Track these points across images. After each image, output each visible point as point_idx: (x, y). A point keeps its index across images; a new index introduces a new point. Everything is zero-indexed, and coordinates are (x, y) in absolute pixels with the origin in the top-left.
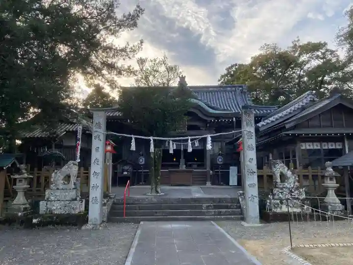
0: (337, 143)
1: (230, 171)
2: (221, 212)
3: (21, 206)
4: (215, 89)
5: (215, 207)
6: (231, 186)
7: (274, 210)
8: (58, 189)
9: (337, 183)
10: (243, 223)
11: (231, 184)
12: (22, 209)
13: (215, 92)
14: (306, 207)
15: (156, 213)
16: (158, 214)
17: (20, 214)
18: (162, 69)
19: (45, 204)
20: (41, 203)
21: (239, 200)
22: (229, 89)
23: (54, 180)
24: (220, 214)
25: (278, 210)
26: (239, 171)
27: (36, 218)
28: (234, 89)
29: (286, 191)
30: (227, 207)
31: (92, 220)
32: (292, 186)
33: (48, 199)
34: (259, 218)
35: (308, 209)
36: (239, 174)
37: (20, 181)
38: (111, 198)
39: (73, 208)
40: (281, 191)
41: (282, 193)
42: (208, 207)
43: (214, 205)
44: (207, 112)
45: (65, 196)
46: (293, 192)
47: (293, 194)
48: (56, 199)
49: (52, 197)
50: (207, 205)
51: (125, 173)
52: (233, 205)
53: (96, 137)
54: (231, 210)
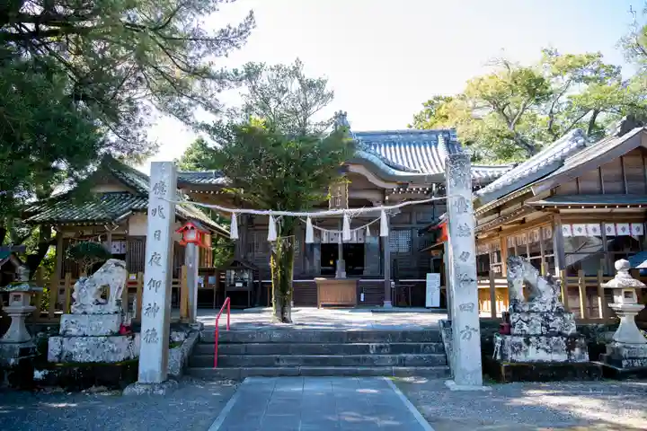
0: (633, 225)
1: (428, 281)
2: (404, 359)
3: (17, 345)
5: (395, 350)
6: (428, 308)
7: (512, 356)
8: (85, 313)
9: (638, 303)
11: (428, 304)
12: (17, 352)
14: (577, 351)
15: (278, 360)
16: (281, 363)
17: (12, 361)
18: (294, 86)
19: (59, 341)
20: (52, 339)
21: (441, 336)
23: (78, 296)
24: (402, 362)
25: (521, 358)
26: (443, 281)
27: (40, 370)
28: (434, 136)
29: (537, 320)
30: (417, 350)
31: (145, 374)
32: (549, 308)
33: (65, 332)
35: (580, 355)
36: (443, 287)
37: (17, 297)
38: (192, 331)
39: (113, 351)
40: (526, 318)
41: (527, 322)
42: (379, 349)
43: (391, 346)
44: (384, 172)
45: (99, 327)
46: (552, 321)
47: (551, 325)
48: (81, 334)
49: (73, 330)
50: (378, 344)
51: (239, 285)
52: (430, 346)
53: (155, 211)
54: (426, 355)
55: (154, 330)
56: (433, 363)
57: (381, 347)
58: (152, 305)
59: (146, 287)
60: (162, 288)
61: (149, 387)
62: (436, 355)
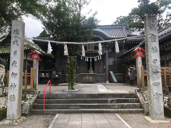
2: (123, 105)
4: (110, 27)
10: (147, 118)
13: (110, 28)
15: (70, 106)
16: (71, 107)
21: (137, 95)
22: (118, 27)
24: (122, 107)
28: (121, 27)
31: (9, 115)
34: (164, 114)
38: (36, 94)
43: (117, 100)
50: (111, 99)
51: (57, 76)
52: (133, 100)
53: (14, 42)
54: (132, 104)
55: (14, 95)
56: (135, 107)
57: (113, 100)
58: (13, 84)
59: (10, 76)
60: (18, 77)
61: (11, 121)
62: (136, 104)
